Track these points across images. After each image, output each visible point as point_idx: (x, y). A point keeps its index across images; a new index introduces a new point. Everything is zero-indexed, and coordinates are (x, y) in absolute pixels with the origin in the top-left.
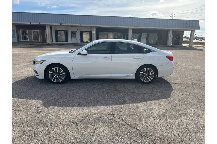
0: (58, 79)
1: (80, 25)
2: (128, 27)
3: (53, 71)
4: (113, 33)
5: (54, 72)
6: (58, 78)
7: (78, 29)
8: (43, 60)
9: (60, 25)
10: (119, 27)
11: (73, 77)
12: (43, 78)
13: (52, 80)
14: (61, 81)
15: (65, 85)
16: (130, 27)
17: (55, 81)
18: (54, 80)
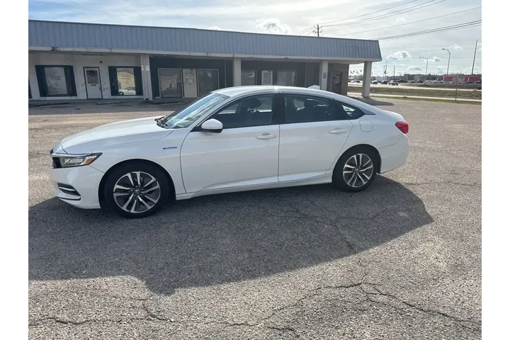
0: (141, 203)
1: (108, 51)
2: (231, 56)
3: (125, 183)
4: (194, 70)
5: (128, 185)
6: (141, 200)
7: (101, 62)
8: (92, 155)
9: (53, 50)
10: (209, 55)
11: (181, 194)
12: (97, 205)
13: (124, 208)
14: (149, 208)
15: (163, 217)
16: (236, 56)
17: (133, 211)
18: (129, 207)
